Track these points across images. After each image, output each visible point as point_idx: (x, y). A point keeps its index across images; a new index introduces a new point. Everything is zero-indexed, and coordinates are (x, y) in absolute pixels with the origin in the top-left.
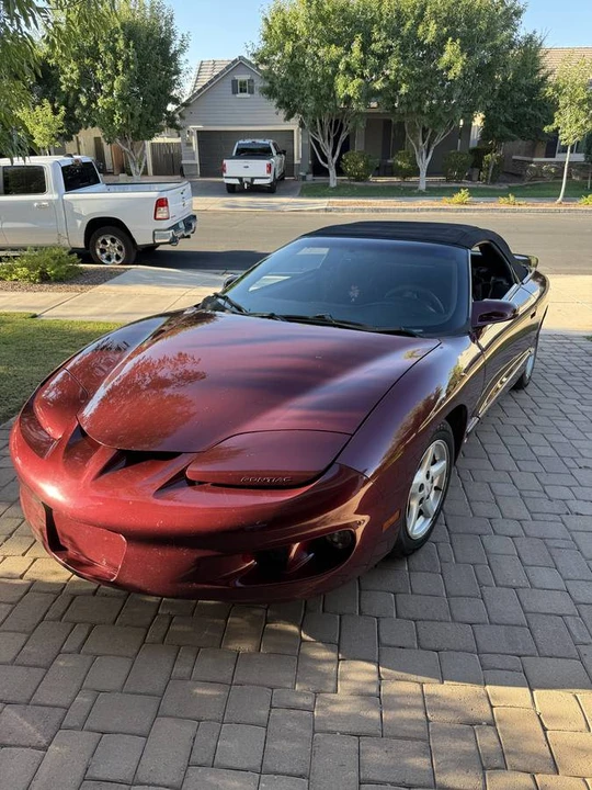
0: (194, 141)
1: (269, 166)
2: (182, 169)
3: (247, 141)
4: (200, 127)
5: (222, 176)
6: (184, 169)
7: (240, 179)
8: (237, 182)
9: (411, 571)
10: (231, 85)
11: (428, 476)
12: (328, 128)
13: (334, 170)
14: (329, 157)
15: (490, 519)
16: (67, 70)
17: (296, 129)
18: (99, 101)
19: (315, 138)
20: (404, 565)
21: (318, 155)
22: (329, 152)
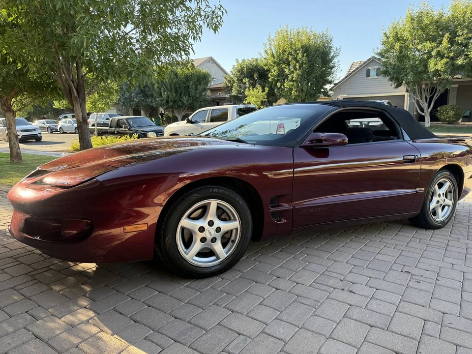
4: (345, 96)
9: (187, 286)
10: (366, 72)
11: (211, 223)
12: (426, 92)
13: (429, 117)
14: (425, 108)
15: (277, 277)
16: (272, 71)
17: (406, 94)
18: (285, 84)
19: (416, 98)
20: (187, 283)
21: (418, 108)
22: (425, 106)
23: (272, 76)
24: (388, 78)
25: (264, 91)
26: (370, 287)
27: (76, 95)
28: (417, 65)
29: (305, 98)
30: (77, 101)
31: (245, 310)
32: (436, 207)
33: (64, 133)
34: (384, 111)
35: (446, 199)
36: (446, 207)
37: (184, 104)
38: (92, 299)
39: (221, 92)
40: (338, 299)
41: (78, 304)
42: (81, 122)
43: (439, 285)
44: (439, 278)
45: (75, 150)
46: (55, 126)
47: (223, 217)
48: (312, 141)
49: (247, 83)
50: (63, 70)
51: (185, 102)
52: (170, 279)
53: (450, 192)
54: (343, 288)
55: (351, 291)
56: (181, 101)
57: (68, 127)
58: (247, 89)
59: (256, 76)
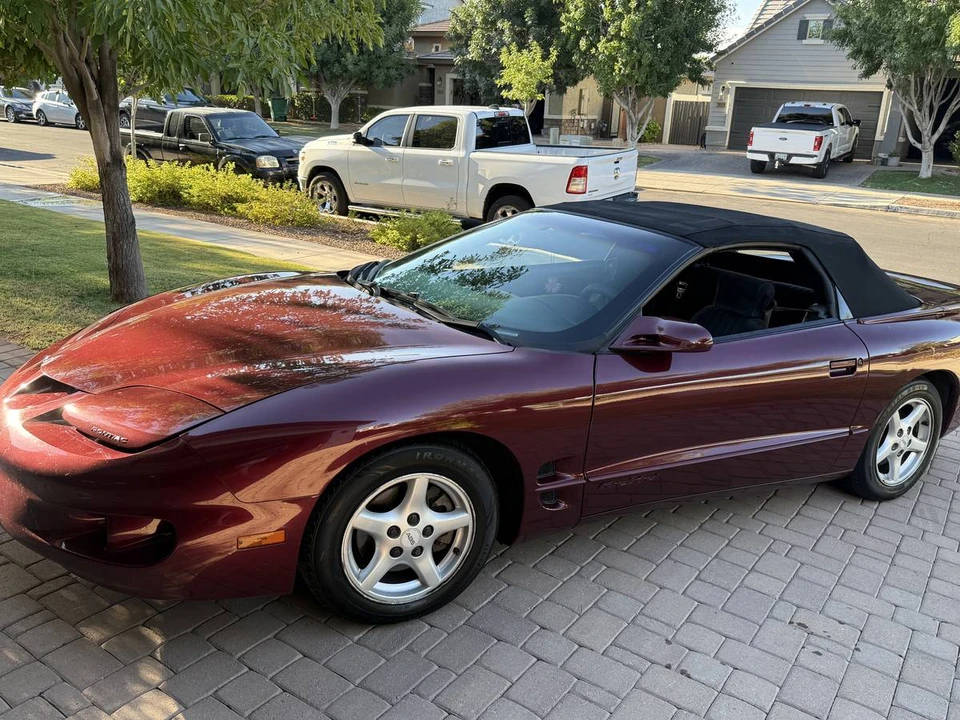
0: (730, 101)
1: (819, 141)
2: (704, 138)
3: (797, 104)
4: (742, 83)
5: (746, 150)
6: (707, 136)
7: (772, 155)
8: (765, 158)
9: (358, 642)
10: (797, 27)
11: (413, 520)
12: (932, 93)
13: (932, 153)
14: (925, 133)
15: (542, 628)
16: (571, 7)
17: (886, 92)
18: (599, 45)
19: (907, 105)
20: (359, 633)
21: (908, 130)
22: (926, 126)
23: (568, 19)
24: (848, 50)
25: (545, 57)
26: (723, 663)
27: (96, 96)
28: (922, 25)
29: (646, 83)
30: (98, 113)
31: (473, 711)
32: (891, 456)
33: (48, 124)
34: (804, 250)
35: (914, 439)
36: (913, 455)
37: (346, 71)
38: (170, 667)
39: (440, 45)
40: (657, 691)
41: (140, 678)
42: (108, 164)
43: (857, 662)
44: (861, 646)
45: (82, 188)
46: (27, 105)
47: (439, 503)
48: (636, 339)
49: (507, 32)
50: (65, 35)
51: (350, 67)
52: (323, 621)
53: (925, 423)
54: (668, 662)
55: (683, 672)
56: (339, 62)
57: (58, 110)
58: (504, 49)
59: (529, 16)
